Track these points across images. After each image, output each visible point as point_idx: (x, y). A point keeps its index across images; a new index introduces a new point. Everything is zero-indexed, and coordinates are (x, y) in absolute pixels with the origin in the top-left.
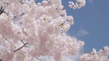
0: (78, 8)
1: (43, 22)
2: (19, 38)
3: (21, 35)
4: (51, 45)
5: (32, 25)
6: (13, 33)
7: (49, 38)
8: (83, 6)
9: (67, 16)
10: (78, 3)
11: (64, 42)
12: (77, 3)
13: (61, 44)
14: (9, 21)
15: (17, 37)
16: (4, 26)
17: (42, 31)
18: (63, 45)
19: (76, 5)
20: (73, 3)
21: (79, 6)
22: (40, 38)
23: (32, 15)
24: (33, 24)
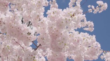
0: (99, 12)
1: (52, 16)
2: (29, 39)
3: (32, 36)
4: (63, 42)
5: (42, 23)
6: (22, 34)
7: (61, 34)
8: (105, 10)
9: (87, 21)
10: (99, 7)
11: (79, 37)
12: (97, 6)
13: (76, 40)
14: (16, 20)
15: (28, 38)
16: (11, 26)
17: (52, 27)
18: (78, 41)
19: (97, 9)
20: (93, 7)
21: (100, 10)
22: (51, 36)
23: (39, 8)
24: (43, 21)
